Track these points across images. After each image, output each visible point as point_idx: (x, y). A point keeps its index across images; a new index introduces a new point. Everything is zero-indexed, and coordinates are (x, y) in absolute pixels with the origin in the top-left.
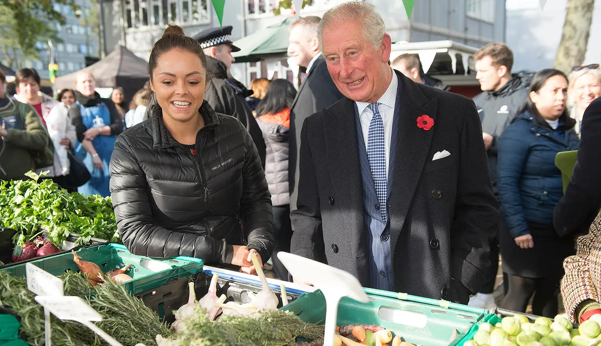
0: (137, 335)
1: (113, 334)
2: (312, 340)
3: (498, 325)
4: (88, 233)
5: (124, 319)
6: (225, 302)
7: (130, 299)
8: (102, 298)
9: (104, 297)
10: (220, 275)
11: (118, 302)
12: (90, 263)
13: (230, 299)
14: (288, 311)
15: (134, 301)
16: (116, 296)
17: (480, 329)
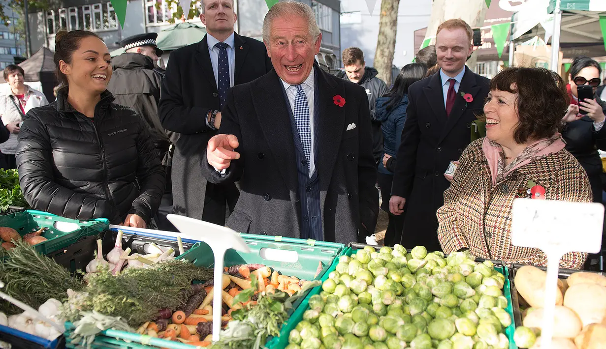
0: (49, 290)
1: (28, 291)
2: (206, 281)
3: (353, 256)
4: (7, 202)
5: (37, 278)
6: (130, 255)
7: (42, 259)
8: (15, 261)
9: (16, 259)
10: (125, 231)
11: (30, 263)
12: (7, 228)
13: (134, 251)
14: (184, 259)
15: (45, 261)
16: (27, 258)
17: (340, 261)
